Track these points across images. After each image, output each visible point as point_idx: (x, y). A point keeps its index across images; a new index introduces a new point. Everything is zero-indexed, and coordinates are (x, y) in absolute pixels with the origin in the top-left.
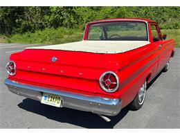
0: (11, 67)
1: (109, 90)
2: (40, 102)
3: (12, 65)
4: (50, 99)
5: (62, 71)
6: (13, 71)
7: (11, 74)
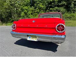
0: (14, 26)
1: (60, 32)
2: (27, 40)
3: (14, 25)
4: (32, 38)
5: (37, 26)
6: (14, 28)
7: (14, 29)
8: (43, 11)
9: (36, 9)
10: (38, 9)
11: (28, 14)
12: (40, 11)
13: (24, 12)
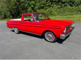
8: (56, 3)
9: (47, 2)
10: (49, 2)
11: (35, 9)
12: (52, 4)
13: (31, 7)
